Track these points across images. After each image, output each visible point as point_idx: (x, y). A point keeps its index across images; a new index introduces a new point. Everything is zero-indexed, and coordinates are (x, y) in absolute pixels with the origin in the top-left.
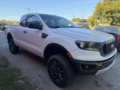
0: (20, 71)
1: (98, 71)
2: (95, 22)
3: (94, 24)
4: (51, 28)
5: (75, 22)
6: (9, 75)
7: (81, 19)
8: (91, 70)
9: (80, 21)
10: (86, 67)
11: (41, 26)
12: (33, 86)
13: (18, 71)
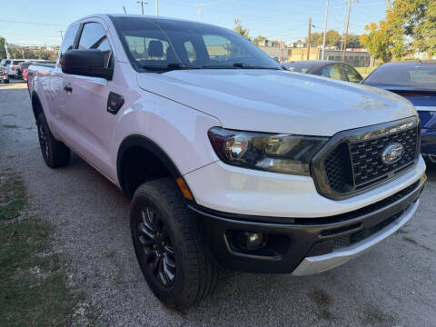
0: (47, 233)
1: (303, 259)
2: (392, 44)
3: (390, 55)
4: (140, 72)
5: (319, 47)
6: (8, 244)
7: (341, 34)
8: (272, 255)
9: (338, 44)
10: (247, 239)
11: (110, 66)
12: (72, 291)
13: (43, 232)
